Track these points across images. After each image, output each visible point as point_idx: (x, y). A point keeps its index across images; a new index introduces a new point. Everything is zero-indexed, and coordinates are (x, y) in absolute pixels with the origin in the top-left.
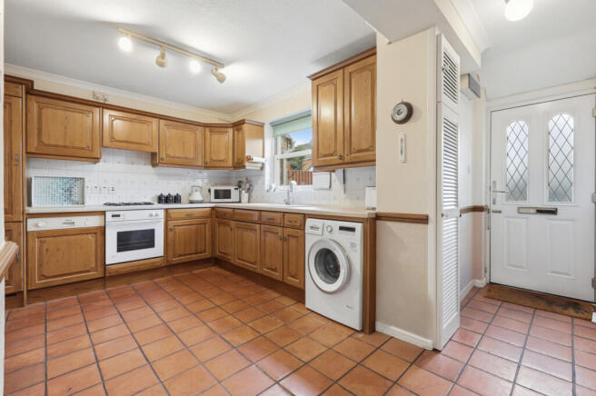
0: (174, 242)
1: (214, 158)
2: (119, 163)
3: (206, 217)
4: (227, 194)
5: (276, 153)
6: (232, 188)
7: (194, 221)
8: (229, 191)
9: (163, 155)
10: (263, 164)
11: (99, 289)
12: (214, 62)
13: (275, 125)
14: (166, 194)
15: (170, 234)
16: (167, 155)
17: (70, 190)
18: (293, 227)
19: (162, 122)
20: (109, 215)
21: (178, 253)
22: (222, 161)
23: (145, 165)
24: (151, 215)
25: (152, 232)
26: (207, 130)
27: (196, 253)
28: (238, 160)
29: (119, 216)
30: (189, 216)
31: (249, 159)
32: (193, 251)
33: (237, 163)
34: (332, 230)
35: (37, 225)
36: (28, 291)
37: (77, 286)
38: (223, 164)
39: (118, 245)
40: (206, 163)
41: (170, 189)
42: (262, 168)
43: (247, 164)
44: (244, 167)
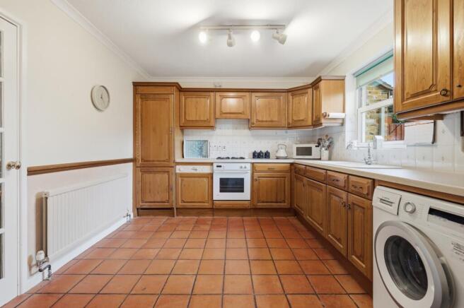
0: (258, 190)
1: (295, 118)
2: (228, 129)
3: (286, 172)
4: (307, 151)
5: (360, 106)
6: (313, 146)
7: (275, 174)
8: (310, 148)
9: (254, 120)
10: (343, 120)
11: (210, 216)
12: (274, 27)
13: (358, 75)
14: (258, 151)
15: (255, 183)
16: (258, 121)
17: (201, 148)
18: (360, 195)
19: (254, 94)
20: (215, 165)
21: (262, 199)
22: (303, 120)
23: (244, 129)
24: (241, 167)
25: (242, 180)
26: (290, 94)
27: (277, 202)
28: (316, 117)
29: (220, 166)
30: (270, 170)
31: (325, 116)
32: (274, 200)
33: (316, 121)
34: (413, 211)
35: (179, 170)
36: (177, 208)
37: (199, 211)
38: (303, 124)
39: (221, 187)
40: (289, 124)
41: (262, 147)
42: (343, 124)
43: (323, 121)
44: (321, 124)
